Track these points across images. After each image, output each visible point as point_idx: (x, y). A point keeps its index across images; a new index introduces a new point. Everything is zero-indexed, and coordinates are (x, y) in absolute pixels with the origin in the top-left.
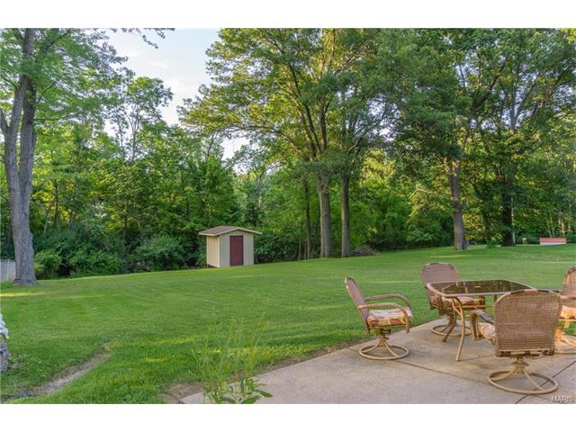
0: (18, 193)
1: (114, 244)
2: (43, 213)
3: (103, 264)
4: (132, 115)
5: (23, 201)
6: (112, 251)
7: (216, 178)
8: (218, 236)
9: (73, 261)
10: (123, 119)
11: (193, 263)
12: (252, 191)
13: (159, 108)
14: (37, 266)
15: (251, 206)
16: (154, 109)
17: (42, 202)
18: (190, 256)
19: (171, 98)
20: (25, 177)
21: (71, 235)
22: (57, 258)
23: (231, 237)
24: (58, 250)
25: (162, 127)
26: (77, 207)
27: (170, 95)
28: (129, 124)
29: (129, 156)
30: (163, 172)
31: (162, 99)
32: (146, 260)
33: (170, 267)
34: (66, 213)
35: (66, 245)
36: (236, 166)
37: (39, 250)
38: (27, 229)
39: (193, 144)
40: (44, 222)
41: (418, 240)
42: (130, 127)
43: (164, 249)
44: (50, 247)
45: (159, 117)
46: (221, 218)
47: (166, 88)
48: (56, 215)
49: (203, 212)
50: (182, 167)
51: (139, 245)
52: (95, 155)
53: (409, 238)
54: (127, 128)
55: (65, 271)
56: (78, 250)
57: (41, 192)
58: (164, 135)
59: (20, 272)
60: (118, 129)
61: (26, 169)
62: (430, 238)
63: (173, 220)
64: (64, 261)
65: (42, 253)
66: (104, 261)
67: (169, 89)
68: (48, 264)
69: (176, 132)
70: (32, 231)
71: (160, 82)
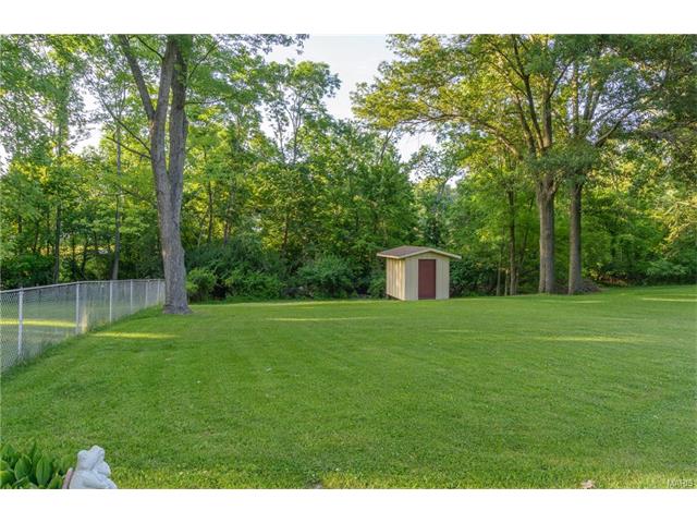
0: (168, 197)
1: (273, 264)
2: (197, 225)
3: (261, 287)
4: (293, 109)
5: (173, 208)
6: (272, 272)
7: (393, 185)
8: (404, 259)
9: (228, 282)
10: (282, 114)
11: (363, 291)
12: (432, 202)
13: (324, 100)
14: (190, 286)
15: (432, 221)
16: (318, 102)
17: (196, 212)
18: (361, 281)
19: (338, 86)
20: (175, 178)
21: (228, 251)
22: (212, 277)
23: (420, 261)
24: (213, 268)
25: (326, 123)
26: (233, 219)
27: (337, 82)
28: (290, 121)
29: (289, 157)
30: (329, 179)
31: (328, 89)
32: (309, 284)
33: (336, 294)
34: (220, 226)
35: (221, 263)
36: (413, 171)
37: (193, 268)
38: (178, 243)
39: (364, 143)
40: (197, 235)
41: (664, 273)
42: (291, 125)
43: (330, 272)
44: (205, 264)
45: (323, 111)
46: (397, 235)
47: (332, 73)
48: (210, 228)
49: (376, 229)
50: (350, 172)
51: (301, 265)
52: (251, 158)
53: (650, 271)
54: (287, 125)
55: (220, 293)
56: (234, 269)
57: (194, 200)
58: (329, 134)
59: (171, 296)
60: (276, 126)
61: (176, 168)
62: (682, 271)
63: (340, 237)
64: (219, 281)
65: (195, 270)
66: (262, 284)
67: (336, 76)
68: (202, 284)
69: (345, 129)
70: (184, 245)
71: (326, 66)
